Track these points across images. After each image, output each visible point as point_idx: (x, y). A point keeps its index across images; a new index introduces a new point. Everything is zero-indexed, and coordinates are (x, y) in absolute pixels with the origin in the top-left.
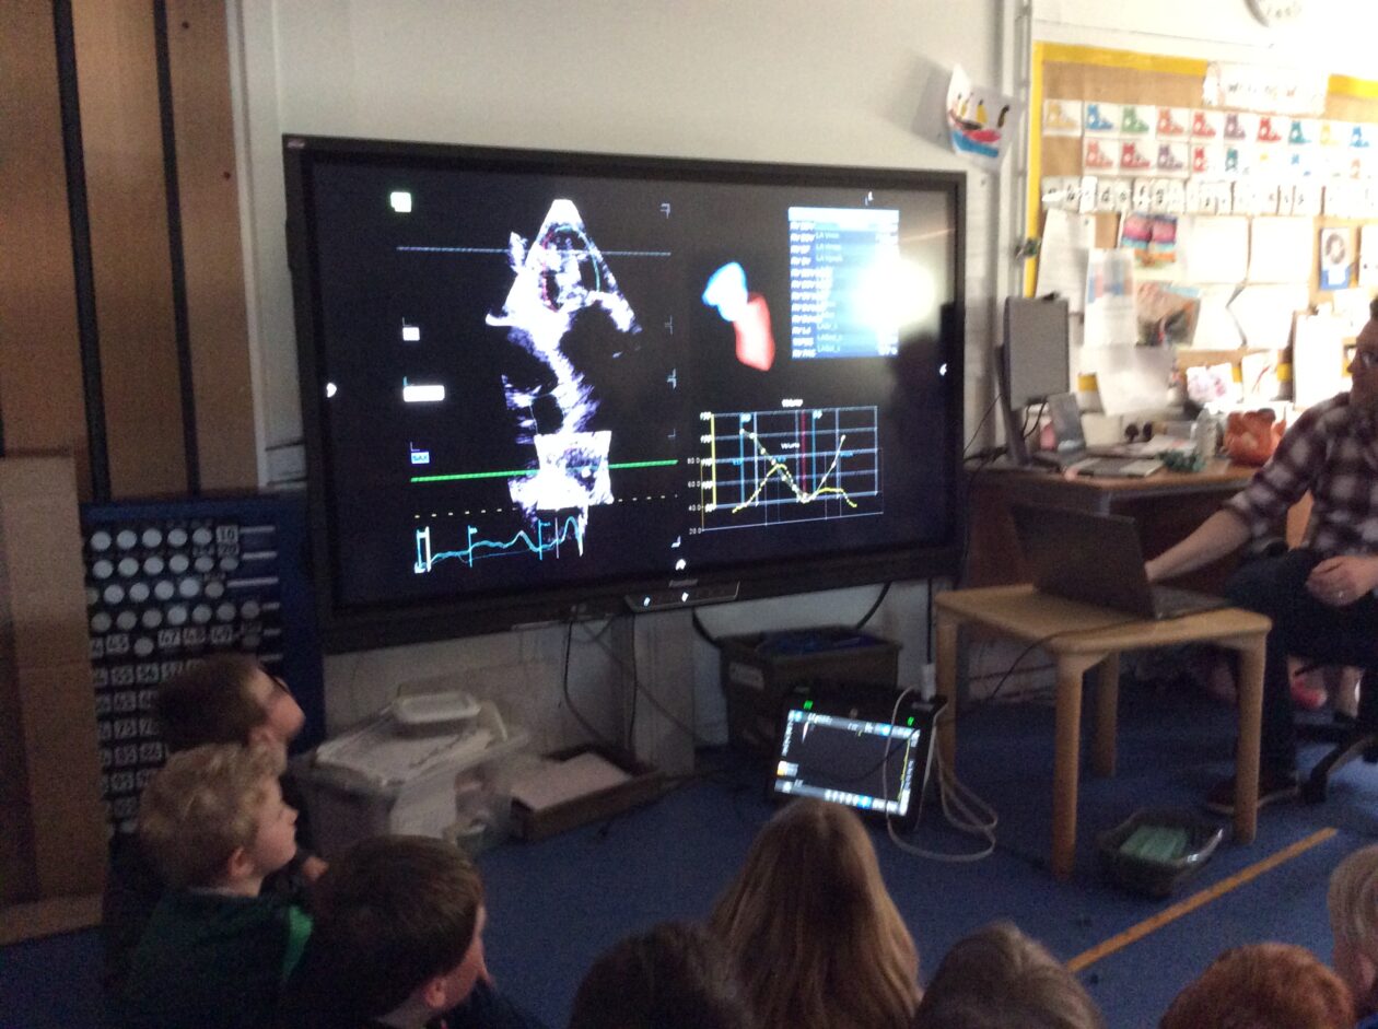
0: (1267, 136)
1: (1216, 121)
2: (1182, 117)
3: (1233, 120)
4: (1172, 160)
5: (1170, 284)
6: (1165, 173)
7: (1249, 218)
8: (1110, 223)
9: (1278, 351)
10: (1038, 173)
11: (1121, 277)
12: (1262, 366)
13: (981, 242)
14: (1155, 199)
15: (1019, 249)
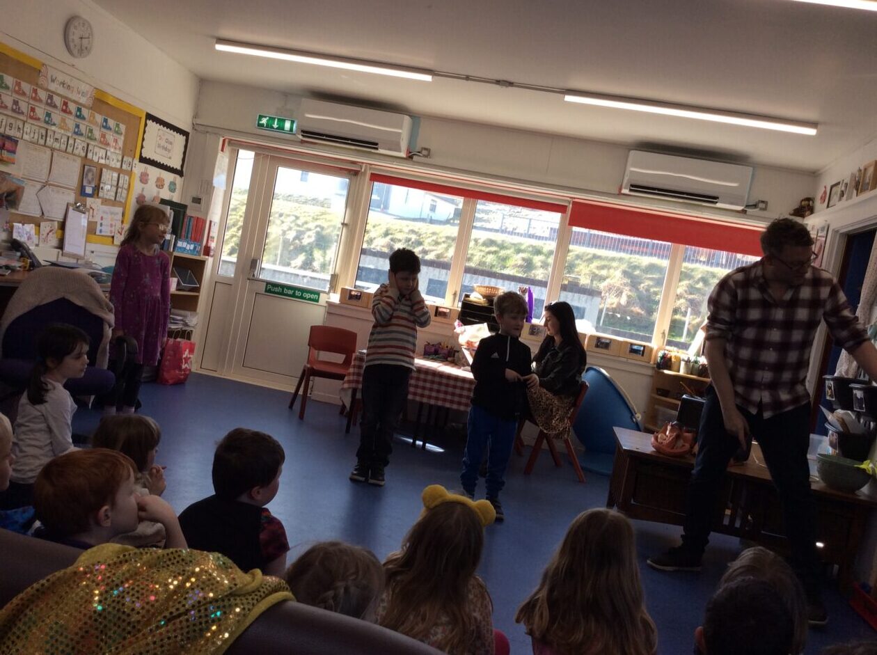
0: (66, 111)
1: (43, 95)
2: (26, 87)
3: (50, 97)
4: (19, 108)
5: (10, 174)
6: (14, 115)
7: (53, 149)
9: (58, 222)
12: (49, 229)
14: (8, 127)
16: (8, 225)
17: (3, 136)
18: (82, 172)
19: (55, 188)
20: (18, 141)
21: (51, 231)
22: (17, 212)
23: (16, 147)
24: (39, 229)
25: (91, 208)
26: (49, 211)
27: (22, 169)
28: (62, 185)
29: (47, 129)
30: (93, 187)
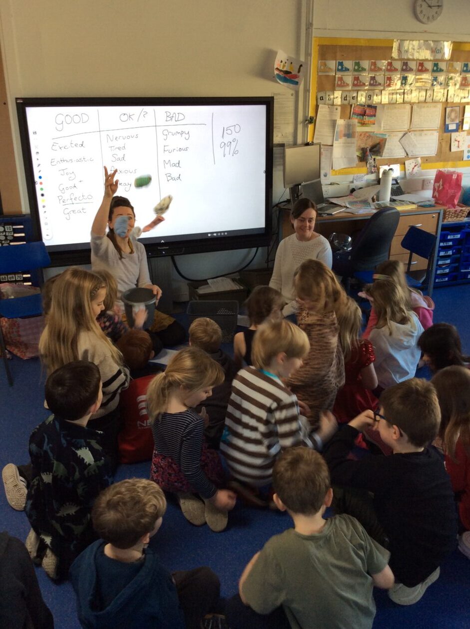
0: (422, 70)
1: (398, 65)
3: (405, 64)
7: (412, 104)
8: (347, 109)
9: (421, 158)
10: (315, 91)
11: (351, 131)
12: (414, 164)
13: (291, 118)
14: (368, 98)
15: (306, 121)
16: (376, 168)
17: (364, 106)
18: (444, 114)
19: (417, 133)
20: (376, 107)
21: (415, 166)
22: (382, 158)
23: (376, 111)
24: (405, 166)
25: (456, 141)
26: (412, 152)
27: (382, 126)
28: (424, 129)
29: (404, 90)
30: (457, 124)
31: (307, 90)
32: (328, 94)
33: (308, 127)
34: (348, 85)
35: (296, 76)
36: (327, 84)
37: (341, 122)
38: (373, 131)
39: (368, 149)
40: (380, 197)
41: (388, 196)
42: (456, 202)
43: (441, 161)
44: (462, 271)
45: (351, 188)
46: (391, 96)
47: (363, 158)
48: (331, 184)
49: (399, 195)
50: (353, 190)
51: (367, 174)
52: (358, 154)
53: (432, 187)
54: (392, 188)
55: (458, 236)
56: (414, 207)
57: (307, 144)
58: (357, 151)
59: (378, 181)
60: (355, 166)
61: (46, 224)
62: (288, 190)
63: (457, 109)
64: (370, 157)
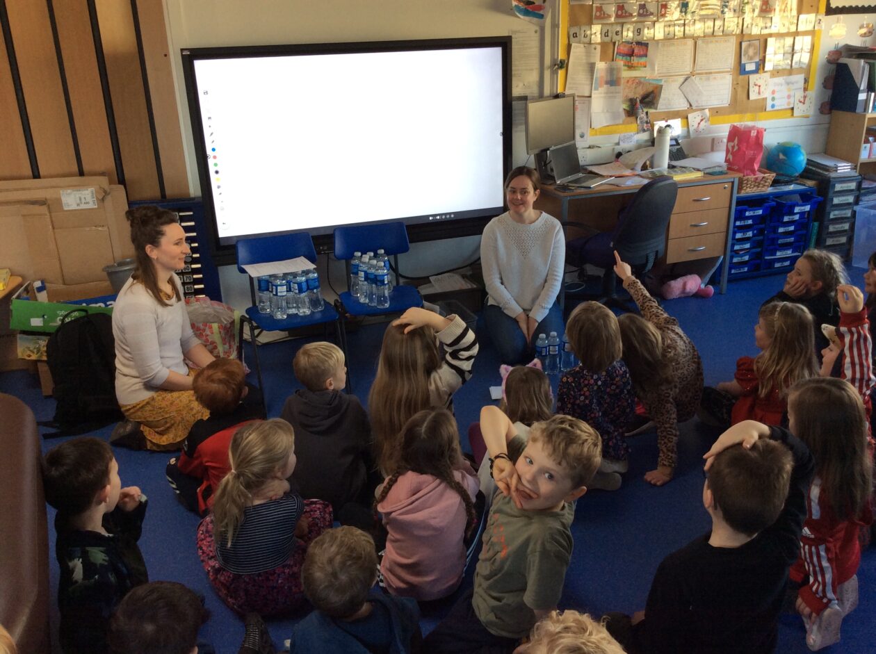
4: (647, 11)
5: (645, 77)
6: (642, 19)
7: (695, 39)
8: (609, 48)
9: (710, 109)
10: (566, 24)
11: (615, 76)
12: (700, 118)
13: (535, 63)
14: (636, 33)
15: (555, 65)
16: (649, 125)
17: (632, 43)
18: (738, 50)
19: (704, 77)
20: (648, 44)
21: (702, 120)
22: (658, 111)
23: (647, 50)
24: (688, 121)
25: (756, 85)
26: (697, 101)
27: (656, 69)
28: (712, 71)
29: (685, 20)
30: (756, 63)
31: (555, 26)
32: (583, 29)
33: (557, 74)
34: (609, 16)
35: (540, 8)
36: (583, 16)
37: (601, 66)
38: (643, 75)
39: (638, 100)
40: (656, 163)
41: (666, 161)
42: (756, 167)
43: (736, 113)
44: (766, 258)
45: (616, 151)
46: (667, 29)
47: (631, 112)
48: (590, 147)
49: (680, 159)
50: (619, 155)
51: (638, 133)
52: (625, 106)
53: (725, 148)
54: (670, 151)
55: (760, 212)
56: (699, 174)
57: (557, 96)
58: (624, 102)
59: (652, 142)
60: (621, 122)
61: (222, 209)
62: (532, 157)
63: (757, 43)
64: (641, 111)
